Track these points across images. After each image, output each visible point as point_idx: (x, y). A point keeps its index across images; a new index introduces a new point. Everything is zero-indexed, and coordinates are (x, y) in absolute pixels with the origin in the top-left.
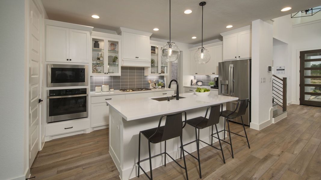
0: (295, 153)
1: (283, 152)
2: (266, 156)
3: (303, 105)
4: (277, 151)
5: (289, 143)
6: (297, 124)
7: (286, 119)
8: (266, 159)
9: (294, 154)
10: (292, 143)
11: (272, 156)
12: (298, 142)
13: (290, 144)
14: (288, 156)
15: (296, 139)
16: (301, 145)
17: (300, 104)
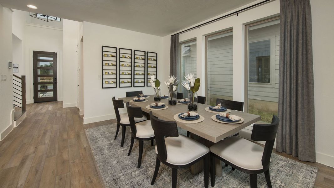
0: (46, 142)
1: (36, 147)
2: (23, 160)
3: (37, 103)
4: (32, 149)
5: (38, 137)
6: (38, 120)
7: (26, 119)
8: (23, 162)
9: (46, 144)
10: (41, 136)
11: (28, 156)
12: (45, 133)
13: (40, 138)
14: (43, 148)
15: (42, 132)
16: (48, 134)
17: (34, 103)
